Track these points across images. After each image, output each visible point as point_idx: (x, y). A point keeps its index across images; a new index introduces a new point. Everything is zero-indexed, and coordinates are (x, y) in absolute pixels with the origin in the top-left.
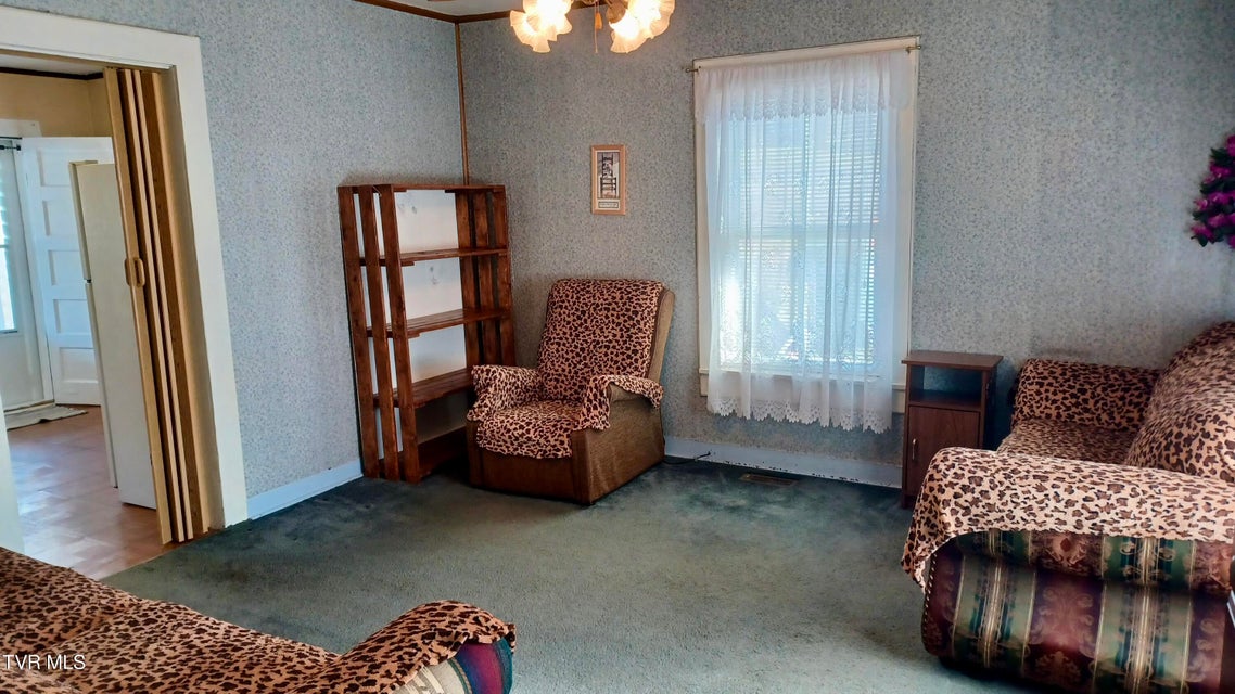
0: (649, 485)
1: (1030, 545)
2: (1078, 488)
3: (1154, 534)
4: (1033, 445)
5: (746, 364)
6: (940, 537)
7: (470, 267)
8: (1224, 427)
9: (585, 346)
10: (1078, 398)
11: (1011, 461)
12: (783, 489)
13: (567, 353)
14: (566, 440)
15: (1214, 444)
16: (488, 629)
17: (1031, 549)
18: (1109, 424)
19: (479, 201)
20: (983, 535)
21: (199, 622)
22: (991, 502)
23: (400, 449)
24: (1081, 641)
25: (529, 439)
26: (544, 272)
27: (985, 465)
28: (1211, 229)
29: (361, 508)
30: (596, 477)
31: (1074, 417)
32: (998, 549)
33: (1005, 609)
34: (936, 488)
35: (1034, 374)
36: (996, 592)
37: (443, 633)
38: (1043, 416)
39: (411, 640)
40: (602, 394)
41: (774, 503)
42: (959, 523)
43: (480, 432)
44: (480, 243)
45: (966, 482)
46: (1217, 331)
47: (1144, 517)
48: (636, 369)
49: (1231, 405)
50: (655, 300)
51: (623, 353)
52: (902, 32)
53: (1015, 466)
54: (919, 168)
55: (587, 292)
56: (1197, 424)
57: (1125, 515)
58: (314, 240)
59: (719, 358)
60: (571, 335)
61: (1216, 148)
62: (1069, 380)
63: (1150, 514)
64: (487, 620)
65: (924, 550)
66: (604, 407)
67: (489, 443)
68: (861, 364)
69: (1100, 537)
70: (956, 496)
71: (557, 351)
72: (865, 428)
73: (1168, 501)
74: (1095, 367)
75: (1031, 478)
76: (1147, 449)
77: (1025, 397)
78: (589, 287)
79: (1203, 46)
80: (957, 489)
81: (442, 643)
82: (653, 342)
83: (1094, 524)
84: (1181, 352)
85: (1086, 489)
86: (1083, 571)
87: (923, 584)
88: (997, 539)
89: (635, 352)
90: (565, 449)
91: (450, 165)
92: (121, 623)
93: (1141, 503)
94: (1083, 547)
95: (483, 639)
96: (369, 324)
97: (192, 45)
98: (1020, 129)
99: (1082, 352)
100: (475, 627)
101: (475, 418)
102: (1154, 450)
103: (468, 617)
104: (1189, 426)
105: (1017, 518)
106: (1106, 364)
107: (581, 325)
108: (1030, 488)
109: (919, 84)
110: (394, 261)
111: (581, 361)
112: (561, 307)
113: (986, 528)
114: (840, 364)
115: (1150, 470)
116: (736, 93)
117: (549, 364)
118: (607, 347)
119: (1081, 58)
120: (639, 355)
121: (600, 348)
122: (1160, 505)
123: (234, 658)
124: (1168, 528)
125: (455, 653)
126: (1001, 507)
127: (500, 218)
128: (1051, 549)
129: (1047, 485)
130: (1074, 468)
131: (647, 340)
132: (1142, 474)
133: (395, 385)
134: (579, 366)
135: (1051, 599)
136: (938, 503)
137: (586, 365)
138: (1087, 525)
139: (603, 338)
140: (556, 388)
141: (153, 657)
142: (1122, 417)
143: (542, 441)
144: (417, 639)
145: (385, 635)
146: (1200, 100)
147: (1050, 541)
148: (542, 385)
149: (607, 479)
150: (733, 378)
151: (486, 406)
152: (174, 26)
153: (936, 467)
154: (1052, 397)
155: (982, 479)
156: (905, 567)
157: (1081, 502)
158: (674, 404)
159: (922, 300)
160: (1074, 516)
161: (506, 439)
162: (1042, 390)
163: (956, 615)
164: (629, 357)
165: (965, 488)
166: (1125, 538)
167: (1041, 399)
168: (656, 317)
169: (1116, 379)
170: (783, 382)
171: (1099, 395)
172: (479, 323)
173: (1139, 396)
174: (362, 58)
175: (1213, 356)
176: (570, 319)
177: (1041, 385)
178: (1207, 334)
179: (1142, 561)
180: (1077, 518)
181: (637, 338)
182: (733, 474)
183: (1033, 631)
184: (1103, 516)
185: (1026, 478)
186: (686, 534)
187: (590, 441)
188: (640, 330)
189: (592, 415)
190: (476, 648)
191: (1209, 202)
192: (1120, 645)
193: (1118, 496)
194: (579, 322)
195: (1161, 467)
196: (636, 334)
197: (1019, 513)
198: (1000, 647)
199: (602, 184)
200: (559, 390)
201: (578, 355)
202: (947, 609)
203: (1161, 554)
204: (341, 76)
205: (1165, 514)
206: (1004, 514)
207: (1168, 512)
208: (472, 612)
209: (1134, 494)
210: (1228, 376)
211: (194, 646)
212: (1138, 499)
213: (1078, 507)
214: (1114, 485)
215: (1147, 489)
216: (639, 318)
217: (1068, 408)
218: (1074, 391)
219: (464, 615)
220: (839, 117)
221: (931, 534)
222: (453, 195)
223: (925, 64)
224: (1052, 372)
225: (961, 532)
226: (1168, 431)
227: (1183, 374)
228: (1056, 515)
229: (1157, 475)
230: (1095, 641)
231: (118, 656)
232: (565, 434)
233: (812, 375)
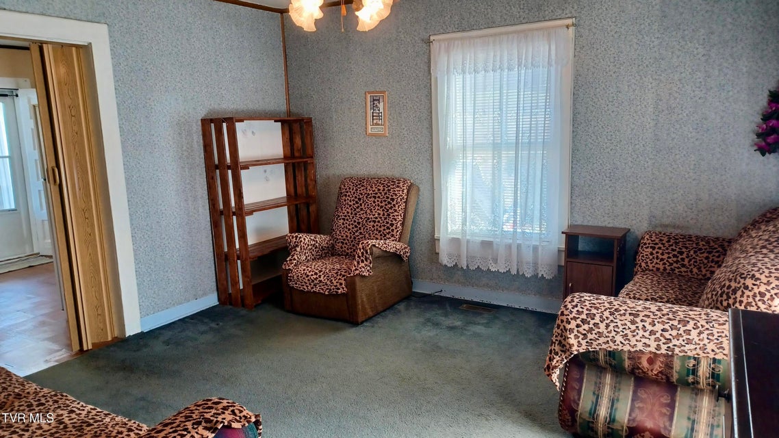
0: (400, 312)
1: (626, 360)
2: (658, 322)
3: (708, 355)
4: (644, 289)
5: (464, 232)
6: (568, 353)
7: (291, 169)
8: (758, 283)
9: (360, 220)
10: (678, 257)
11: (615, 303)
12: (486, 315)
13: (349, 225)
14: (343, 282)
15: (751, 294)
16: (241, 418)
17: (627, 363)
18: (698, 275)
19: (296, 127)
20: (596, 352)
21: (73, 405)
22: (600, 330)
23: (241, 287)
24: (662, 426)
25: (320, 281)
26: (337, 172)
27: (598, 305)
28: (768, 144)
29: (213, 325)
30: (363, 306)
31: (675, 270)
32: (606, 362)
33: (613, 402)
34: (565, 320)
35: (649, 241)
36: (607, 391)
37: (208, 421)
38: (655, 269)
39: (184, 426)
40: (367, 253)
41: (479, 324)
42: (580, 344)
43: (290, 277)
44: (297, 154)
45: (584, 316)
46: (771, 213)
47: (702, 343)
48: (393, 236)
49: (763, 267)
50: (405, 191)
51: (384, 226)
52: (563, 16)
53: (617, 307)
54: (574, 104)
55: (363, 186)
56: (741, 280)
57: (689, 342)
58: (186, 153)
59: (447, 229)
60: (352, 214)
61: (772, 90)
62: (672, 245)
63: (706, 341)
64: (241, 412)
65: (557, 361)
66: (369, 261)
67: (296, 284)
68: (537, 233)
69: (672, 356)
70: (578, 326)
71: (343, 224)
72: (540, 275)
73: (718, 332)
74: (690, 236)
75: (628, 315)
76: (709, 296)
77: (643, 256)
78: (363, 182)
79: (764, 21)
80: (579, 322)
81: (206, 428)
82: (404, 219)
83: (669, 347)
84: (746, 227)
85: (663, 323)
86: (662, 379)
87: (558, 384)
88: (605, 356)
89: (392, 225)
90: (343, 288)
91: (278, 103)
92: (23, 405)
93: (700, 333)
94: (662, 362)
95: (235, 425)
96: (221, 207)
97: (103, 29)
98: (641, 79)
99: (683, 227)
100: (231, 417)
101: (287, 268)
102: (714, 297)
103: (227, 410)
104: (735, 281)
105: (618, 342)
106: (699, 234)
107: (358, 207)
108: (626, 322)
109: (575, 49)
110: (236, 166)
111: (357, 230)
112: (346, 195)
113: (598, 348)
114: (523, 233)
115: (709, 310)
116: (457, 56)
117: (338, 232)
118: (374, 222)
119: (681, 31)
120: (394, 227)
121: (370, 222)
122: (712, 334)
123: (85, 432)
124: (717, 351)
125: (213, 435)
126: (607, 334)
127: (309, 137)
128: (640, 363)
129: (638, 320)
130: (657, 308)
131: (400, 217)
132: (703, 313)
133: (237, 246)
134: (357, 234)
135: (643, 397)
136: (566, 330)
137: (361, 233)
138: (664, 347)
139: (371, 216)
140: (342, 248)
141: (35, 430)
142: (707, 271)
143: (328, 283)
144: (189, 425)
145: (170, 421)
146: (761, 58)
147: (639, 358)
148: (333, 246)
149: (371, 308)
150: (456, 242)
151: (295, 259)
152: (90, 17)
153: (565, 306)
154: (660, 257)
155: (595, 315)
156: (547, 373)
157: (660, 332)
158: (419, 259)
159: (576, 191)
160: (655, 341)
161: (306, 281)
162: (654, 252)
163: (580, 405)
164: (388, 228)
165: (583, 321)
166: (689, 357)
167: (653, 257)
168: (406, 202)
169: (703, 245)
170: (487, 245)
171: (692, 255)
172: (296, 205)
173: (719, 257)
174: (217, 36)
175: (764, 231)
176: (351, 203)
177: (653, 248)
178: (764, 215)
179: (700, 373)
180: (657, 343)
181: (393, 216)
182: (455, 304)
183: (630, 418)
184: (675, 342)
185: (624, 314)
186: (418, 345)
187: (359, 284)
188: (395, 211)
189: (360, 266)
190: (229, 431)
191: (767, 126)
192: (688, 429)
193: (685, 328)
194: (357, 205)
195: (718, 308)
196: (392, 213)
197: (619, 339)
198: (608, 428)
199: (373, 116)
200: (344, 249)
201: (356, 226)
202: (574, 401)
203: (713, 369)
204: (203, 48)
205: (716, 341)
206: (609, 339)
207: (718, 340)
208: (231, 406)
209: (696, 327)
210: (768, 246)
211: (64, 423)
212: (698, 331)
213: (658, 335)
214: (683, 321)
215: (705, 324)
216: (395, 202)
217: (671, 264)
218: (676, 253)
219: (225, 408)
220: (523, 72)
221: (562, 351)
222: (280, 123)
223: (578, 36)
224: (661, 240)
225: (581, 351)
226: (723, 284)
227: (744, 243)
228: (644, 340)
229: (713, 314)
230: (671, 426)
231: (12, 429)
232: (343, 279)
233: (506, 241)
